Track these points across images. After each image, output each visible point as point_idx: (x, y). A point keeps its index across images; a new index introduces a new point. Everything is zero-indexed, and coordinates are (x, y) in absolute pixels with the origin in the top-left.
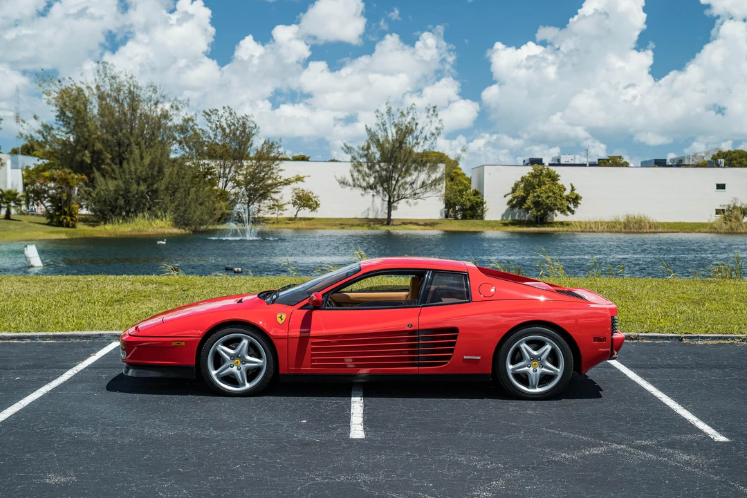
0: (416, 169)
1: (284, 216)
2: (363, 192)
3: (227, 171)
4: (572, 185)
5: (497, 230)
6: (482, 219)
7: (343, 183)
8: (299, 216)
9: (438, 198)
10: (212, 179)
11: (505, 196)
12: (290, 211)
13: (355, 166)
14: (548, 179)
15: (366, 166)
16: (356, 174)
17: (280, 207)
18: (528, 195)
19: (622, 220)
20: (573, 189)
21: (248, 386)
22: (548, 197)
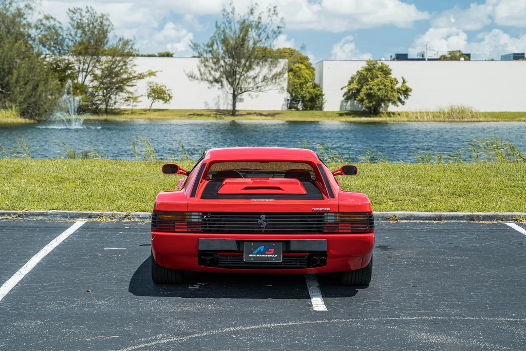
0: (258, 64)
1: (138, 108)
2: (210, 86)
3: (86, 66)
4: (403, 79)
5: (332, 120)
6: (321, 110)
7: (192, 77)
8: (153, 107)
9: (277, 91)
10: (72, 73)
11: (342, 89)
12: (145, 103)
13: (202, 62)
14: (380, 73)
15: (211, 61)
16: (203, 69)
17: (135, 99)
18: (362, 87)
19: (446, 111)
20: (404, 82)
22: (380, 89)
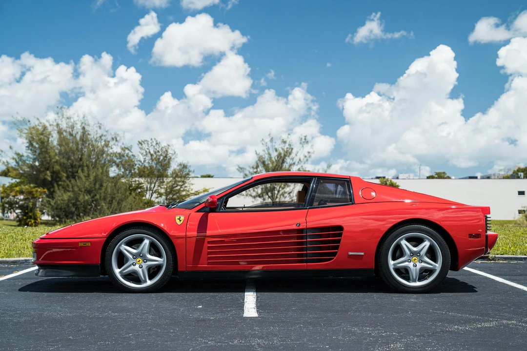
3: (153, 186)
10: (142, 191)
21: (149, 283)
